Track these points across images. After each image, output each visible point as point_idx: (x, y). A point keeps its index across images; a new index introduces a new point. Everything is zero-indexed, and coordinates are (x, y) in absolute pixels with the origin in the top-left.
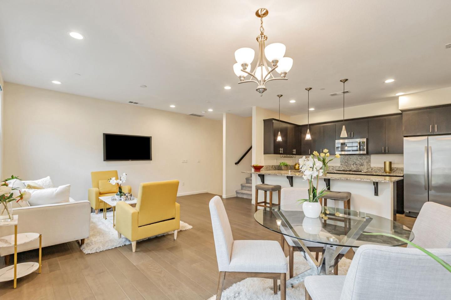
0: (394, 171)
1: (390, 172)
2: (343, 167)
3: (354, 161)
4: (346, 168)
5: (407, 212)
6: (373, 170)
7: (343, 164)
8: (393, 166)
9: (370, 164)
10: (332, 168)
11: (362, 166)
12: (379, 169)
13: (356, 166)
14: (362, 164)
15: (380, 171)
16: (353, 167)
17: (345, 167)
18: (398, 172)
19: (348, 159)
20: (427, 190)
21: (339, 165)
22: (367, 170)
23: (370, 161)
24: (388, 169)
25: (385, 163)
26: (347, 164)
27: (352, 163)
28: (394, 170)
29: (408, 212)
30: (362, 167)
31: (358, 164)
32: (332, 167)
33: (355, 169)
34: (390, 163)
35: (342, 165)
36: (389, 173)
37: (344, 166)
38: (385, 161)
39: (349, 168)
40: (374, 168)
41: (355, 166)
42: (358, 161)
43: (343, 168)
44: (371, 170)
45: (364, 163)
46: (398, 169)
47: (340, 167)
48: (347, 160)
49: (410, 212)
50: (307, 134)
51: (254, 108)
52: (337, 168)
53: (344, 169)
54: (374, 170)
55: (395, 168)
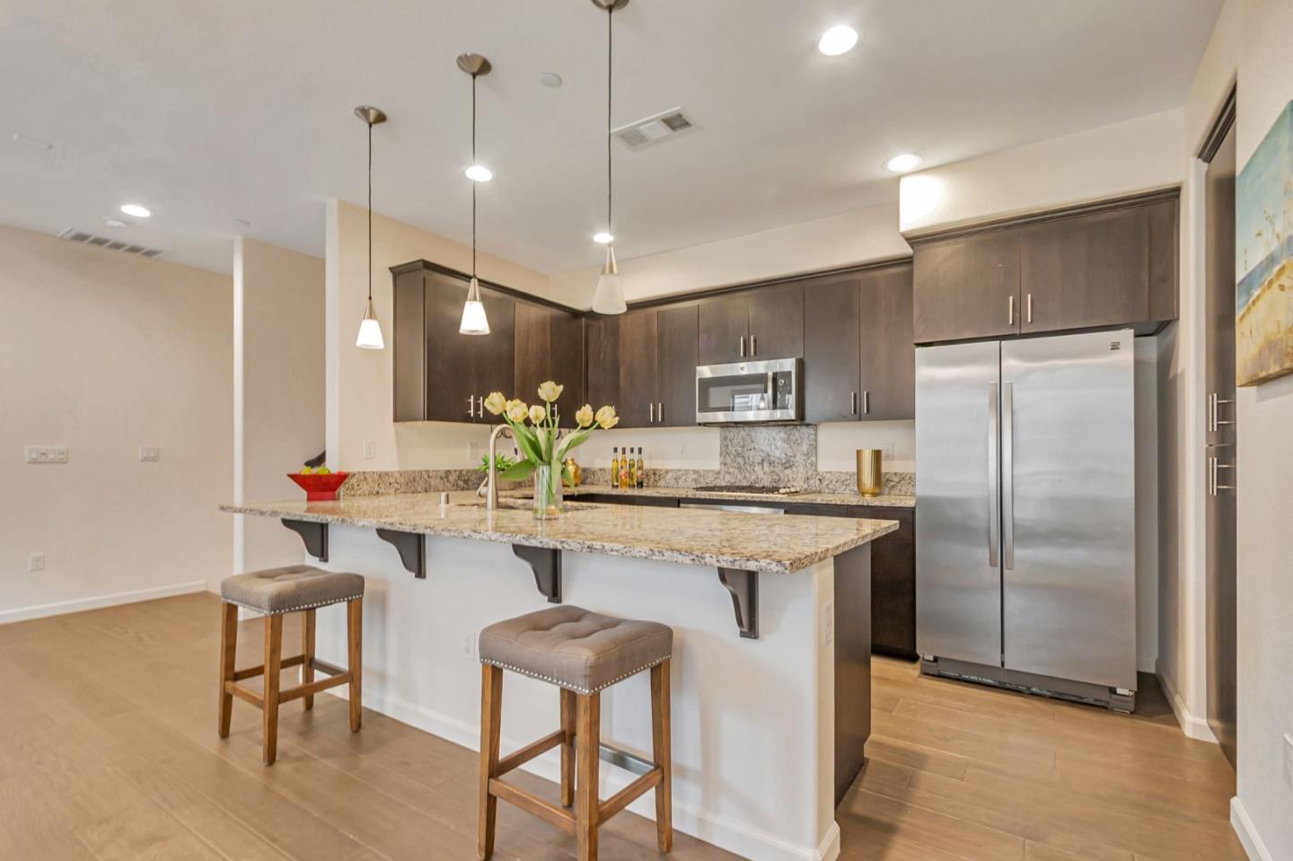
0: (893, 487)
1: (877, 491)
2: (730, 473)
3: (764, 448)
4: (740, 477)
5: (926, 658)
6: (824, 485)
7: (729, 460)
8: (886, 467)
9: (813, 459)
10: (696, 476)
11: (791, 467)
12: (843, 478)
13: (771, 469)
14: (788, 461)
15: (849, 485)
16: (761, 475)
17: (737, 472)
18: (904, 489)
19: (743, 440)
20: (996, 566)
21: (715, 465)
22: (804, 482)
23: (814, 448)
24: (868, 480)
25: (859, 453)
26: (740, 460)
27: (759, 459)
28: (893, 484)
29: (932, 659)
30: (788, 471)
31: (777, 461)
32: (695, 472)
33: (766, 482)
34: (877, 455)
35: (725, 464)
36: (874, 495)
37: (731, 470)
38: (859, 449)
39: (747, 475)
40: (829, 475)
41: (766, 468)
42: (777, 448)
43: (728, 477)
44: (818, 482)
45: (797, 458)
46: (903, 479)
47: (719, 473)
48: (743, 447)
49: (936, 660)
50: (468, 304)
51: (332, 205)
52: (711, 481)
53: (732, 480)
54: (827, 485)
55: (896, 474)
